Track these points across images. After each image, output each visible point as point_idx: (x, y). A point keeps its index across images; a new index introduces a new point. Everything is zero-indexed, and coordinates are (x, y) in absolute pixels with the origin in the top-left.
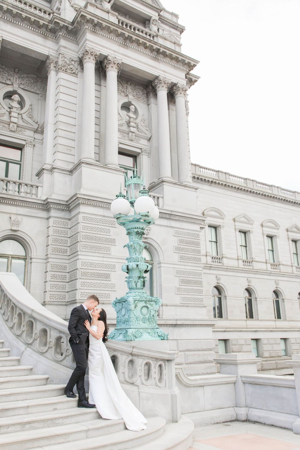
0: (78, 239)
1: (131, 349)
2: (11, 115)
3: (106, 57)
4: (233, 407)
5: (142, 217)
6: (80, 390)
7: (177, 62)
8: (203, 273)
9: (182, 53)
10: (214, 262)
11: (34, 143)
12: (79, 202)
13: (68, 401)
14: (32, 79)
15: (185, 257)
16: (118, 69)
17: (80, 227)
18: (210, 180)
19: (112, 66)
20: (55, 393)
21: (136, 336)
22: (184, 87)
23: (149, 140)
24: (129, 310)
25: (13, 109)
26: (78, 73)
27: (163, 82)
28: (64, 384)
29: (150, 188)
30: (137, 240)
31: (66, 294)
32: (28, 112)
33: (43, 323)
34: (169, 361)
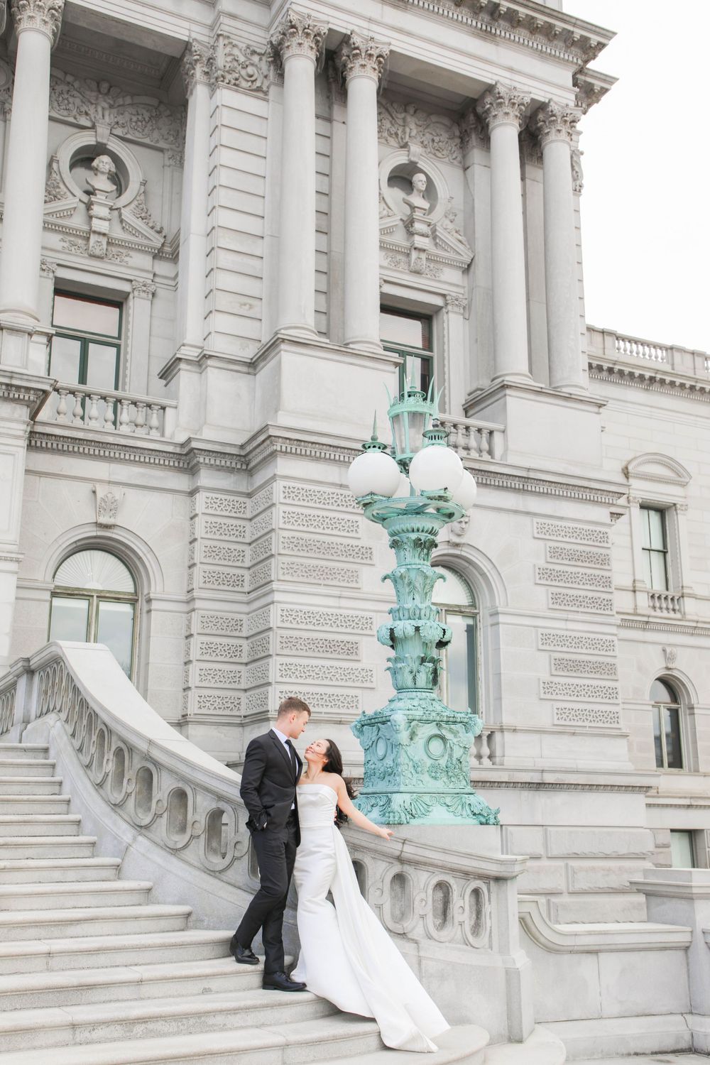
0: (273, 547)
1: (399, 847)
2: (92, 213)
3: (346, 39)
4: (682, 1014)
5: (429, 501)
6: (271, 946)
7: (549, 40)
8: (619, 640)
9: (564, 11)
10: (658, 610)
11: (152, 288)
12: (275, 448)
13: (238, 973)
14: (144, 108)
15: (567, 598)
16: (380, 72)
17: (277, 517)
18: (648, 374)
19: (363, 63)
20: (206, 951)
21: (414, 812)
22: (569, 112)
23: (467, 269)
24: (394, 746)
25: (96, 195)
26: (268, 87)
27: (507, 102)
28: (229, 929)
29: (469, 406)
30: (417, 561)
31: (242, 695)
32: (136, 203)
33: (176, 773)
34: (501, 882)
